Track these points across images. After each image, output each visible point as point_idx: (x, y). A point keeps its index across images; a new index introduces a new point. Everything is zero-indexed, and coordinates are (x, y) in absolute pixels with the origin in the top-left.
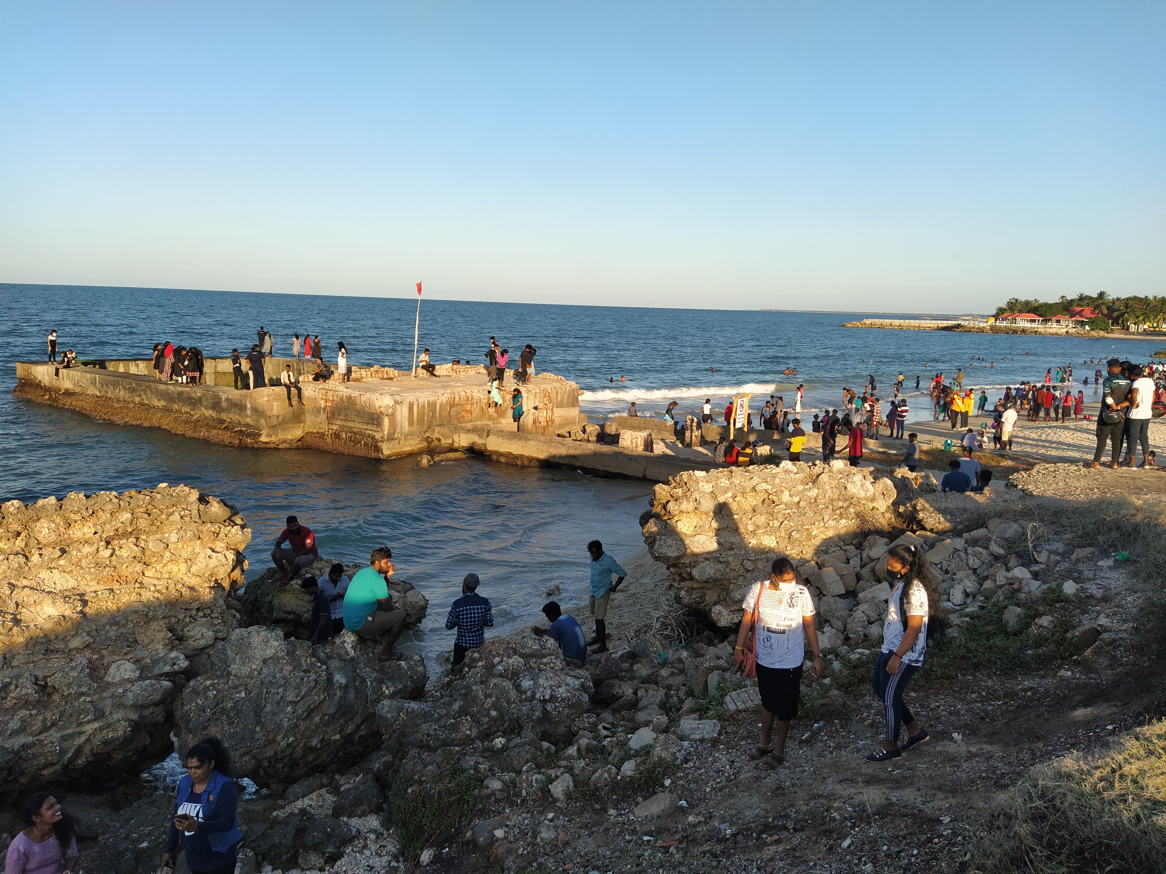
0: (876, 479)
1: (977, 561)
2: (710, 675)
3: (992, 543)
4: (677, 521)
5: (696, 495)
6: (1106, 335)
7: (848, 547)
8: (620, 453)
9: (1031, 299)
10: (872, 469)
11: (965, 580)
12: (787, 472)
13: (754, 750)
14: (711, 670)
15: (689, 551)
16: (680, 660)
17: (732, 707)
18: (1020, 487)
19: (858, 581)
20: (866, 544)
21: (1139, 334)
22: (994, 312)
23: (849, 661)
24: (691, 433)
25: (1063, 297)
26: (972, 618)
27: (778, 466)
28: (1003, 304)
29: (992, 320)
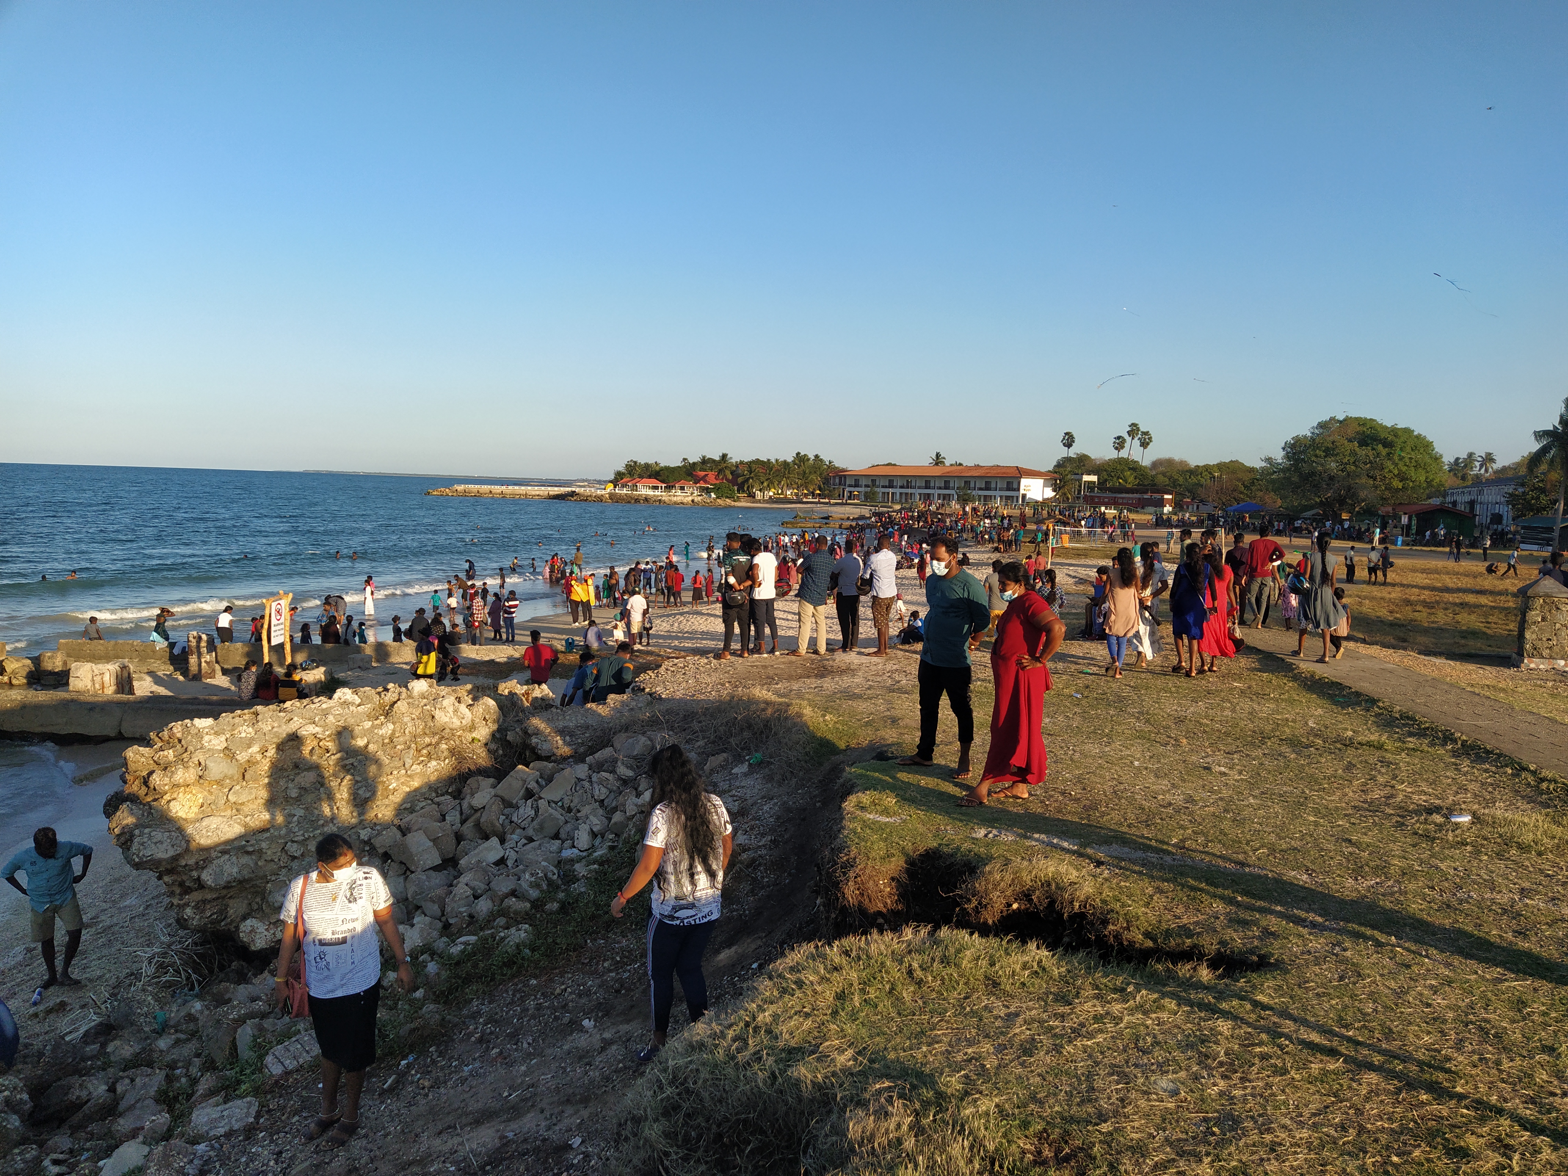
0: (475, 699)
1: (604, 790)
2: (239, 1030)
3: (619, 764)
4: (169, 802)
5: (199, 756)
6: (733, 503)
7: (442, 798)
8: (72, 701)
9: (651, 461)
10: (469, 687)
11: (591, 817)
12: (345, 704)
13: (312, 1125)
14: (241, 1021)
15: (193, 845)
16: (191, 1018)
17: (277, 1070)
18: (647, 690)
19: (459, 843)
20: (466, 789)
21: (765, 501)
22: (612, 477)
23: (450, 957)
24: (199, 658)
25: (684, 459)
26: (601, 864)
27: (330, 698)
28: (621, 468)
29: (610, 486)
